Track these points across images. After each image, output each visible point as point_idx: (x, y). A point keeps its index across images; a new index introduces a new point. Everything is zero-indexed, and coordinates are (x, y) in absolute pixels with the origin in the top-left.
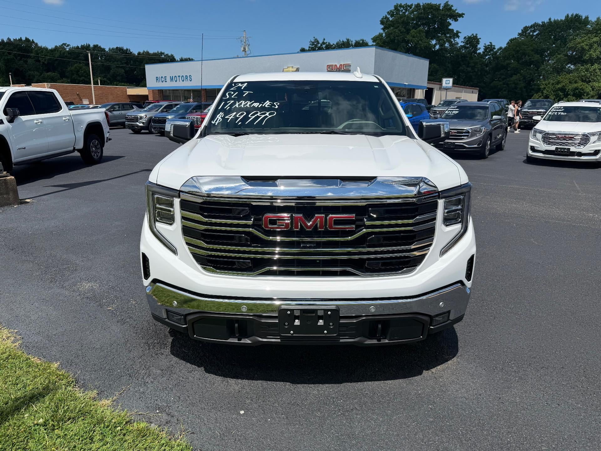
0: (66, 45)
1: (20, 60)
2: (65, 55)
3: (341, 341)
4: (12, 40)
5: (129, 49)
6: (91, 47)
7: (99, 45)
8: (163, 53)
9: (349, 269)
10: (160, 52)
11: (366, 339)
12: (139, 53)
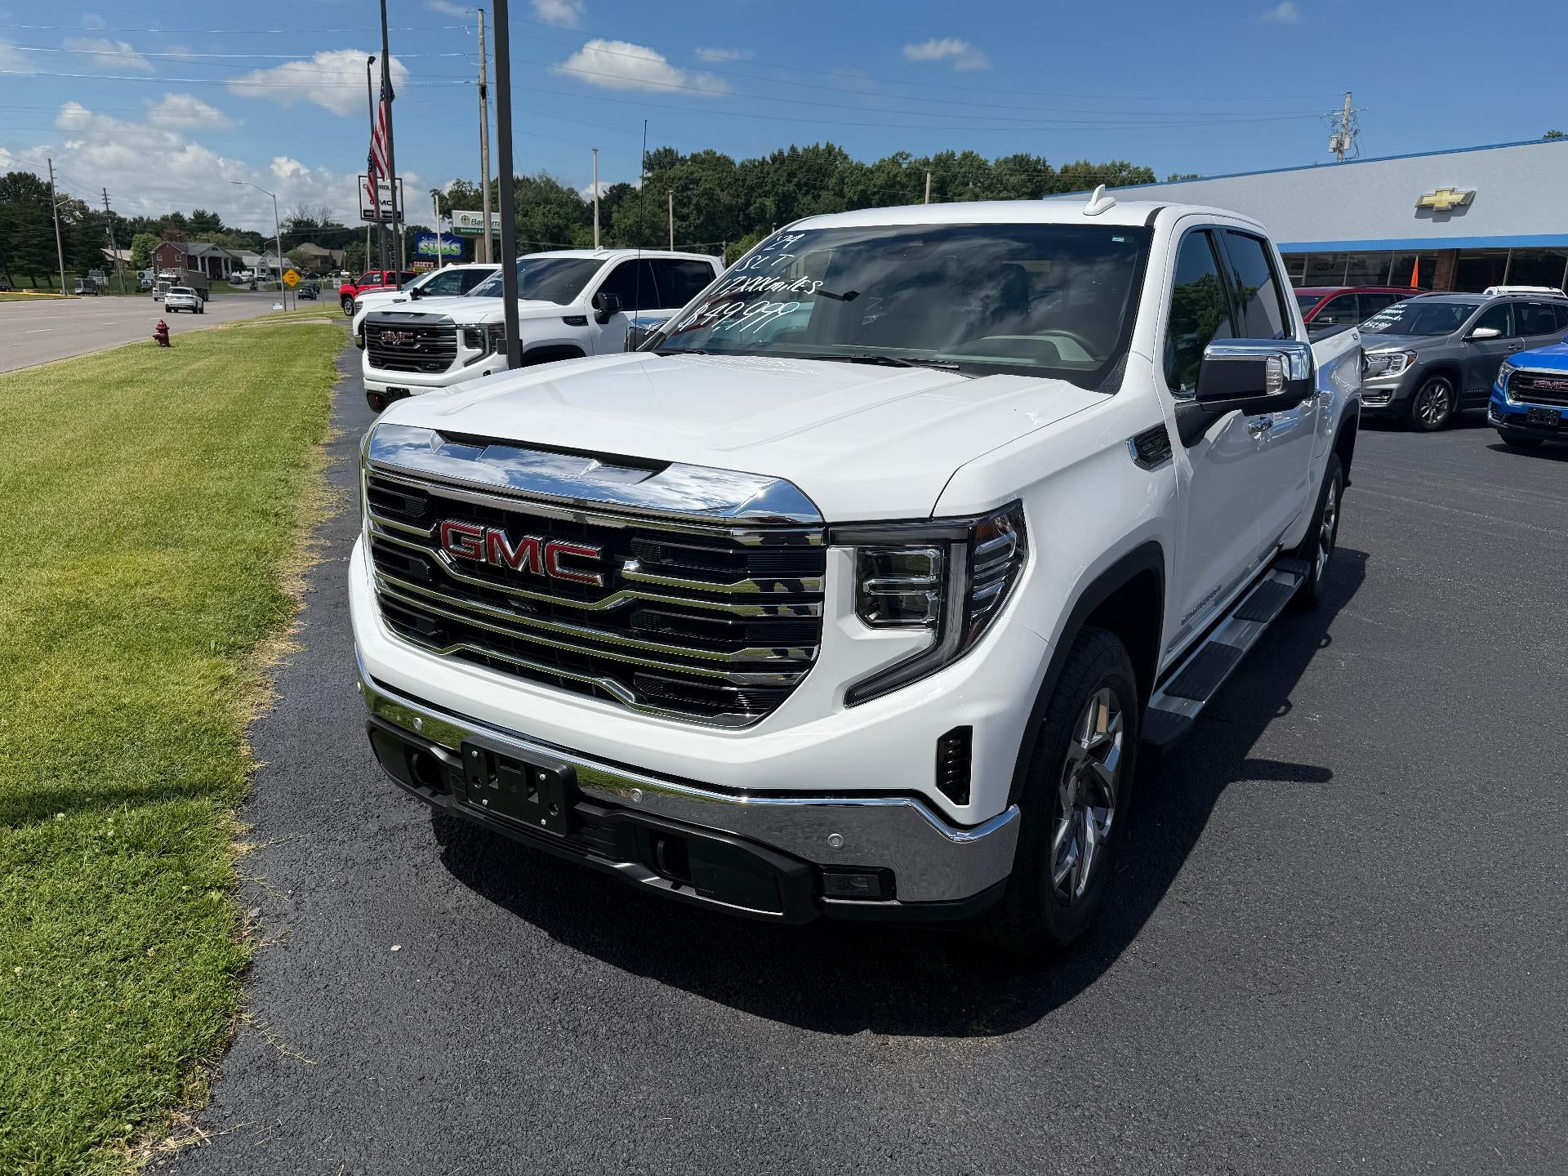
0: (904, 156)
1: (807, 193)
2: (898, 179)
3: (590, 857)
4: (800, 150)
5: (1044, 158)
6: (956, 158)
7: (975, 153)
8: (1127, 166)
9: (603, 682)
10: (1118, 164)
11: (648, 872)
12: (1065, 170)
